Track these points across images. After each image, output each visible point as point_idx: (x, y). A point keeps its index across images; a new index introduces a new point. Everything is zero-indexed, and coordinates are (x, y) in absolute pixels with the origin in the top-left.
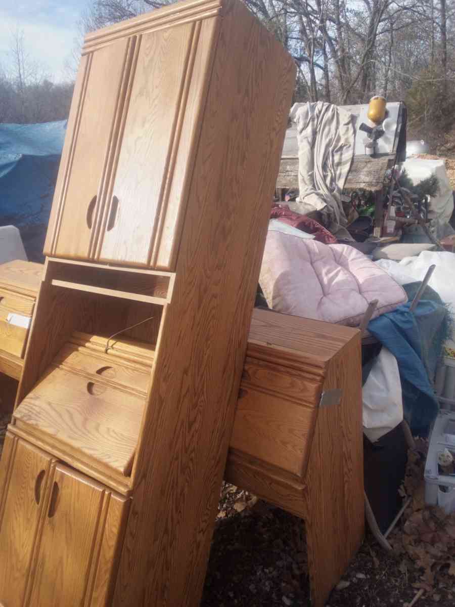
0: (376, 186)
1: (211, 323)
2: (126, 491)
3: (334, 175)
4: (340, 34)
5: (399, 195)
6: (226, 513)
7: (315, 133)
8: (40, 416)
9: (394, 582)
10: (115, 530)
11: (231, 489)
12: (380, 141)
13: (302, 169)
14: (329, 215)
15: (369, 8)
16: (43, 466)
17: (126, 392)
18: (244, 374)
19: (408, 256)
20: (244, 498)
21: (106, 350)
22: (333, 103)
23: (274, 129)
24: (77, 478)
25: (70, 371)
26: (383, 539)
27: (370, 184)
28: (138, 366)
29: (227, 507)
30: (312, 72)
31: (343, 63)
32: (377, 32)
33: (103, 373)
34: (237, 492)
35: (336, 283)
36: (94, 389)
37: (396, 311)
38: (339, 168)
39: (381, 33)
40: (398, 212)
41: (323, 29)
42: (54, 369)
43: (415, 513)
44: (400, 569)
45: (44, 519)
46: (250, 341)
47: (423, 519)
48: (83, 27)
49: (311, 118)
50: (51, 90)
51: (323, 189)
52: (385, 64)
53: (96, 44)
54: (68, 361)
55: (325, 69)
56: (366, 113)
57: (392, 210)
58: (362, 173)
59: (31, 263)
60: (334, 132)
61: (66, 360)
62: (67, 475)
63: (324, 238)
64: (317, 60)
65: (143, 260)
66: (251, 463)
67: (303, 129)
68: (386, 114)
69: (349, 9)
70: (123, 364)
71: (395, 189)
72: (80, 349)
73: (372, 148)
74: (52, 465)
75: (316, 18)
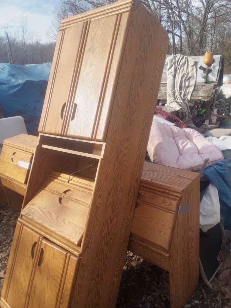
0: (207, 98)
1: (123, 168)
2: (78, 254)
3: (185, 92)
4: (188, 19)
5: (219, 103)
6: (127, 267)
7: (176, 70)
8: (34, 214)
9: (214, 305)
10: (72, 274)
11: (130, 254)
12: (210, 75)
13: (169, 89)
14: (182, 113)
15: (204, 6)
16: (36, 240)
17: (79, 203)
18: (139, 195)
19: (223, 135)
20: (136, 259)
21: (69, 181)
22: (185, 55)
23: (157, 69)
24: (53, 247)
25: (49, 191)
26: (208, 283)
27: (204, 97)
28: (84, 190)
29: (127, 263)
30: (174, 38)
31: (190, 34)
32: (208, 18)
33: (67, 193)
34: (133, 256)
35: (187, 148)
36: (62, 201)
37: (218, 164)
38: (188, 89)
39: (210, 18)
40: (218, 112)
41: (180, 16)
42: (42, 190)
43: (225, 270)
44: (217, 299)
45: (36, 267)
46: (142, 178)
47: (229, 273)
48: (56, 15)
49: (174, 63)
50: (39, 47)
51: (180, 100)
52: (211, 34)
53: (67, 25)
54: (49, 186)
55: (180, 37)
56: (203, 60)
57: (215, 111)
58: (200, 92)
59: (30, 135)
60: (186, 70)
61: (48, 186)
62: (48, 245)
63: (180, 125)
64: (176, 32)
65: (89, 136)
66: (142, 241)
67: (170, 68)
68: (213, 61)
69: (193, 6)
70: (77, 188)
71: (217, 100)
72: (55, 180)
73: (206, 79)
74: (40, 240)
75: (176, 11)
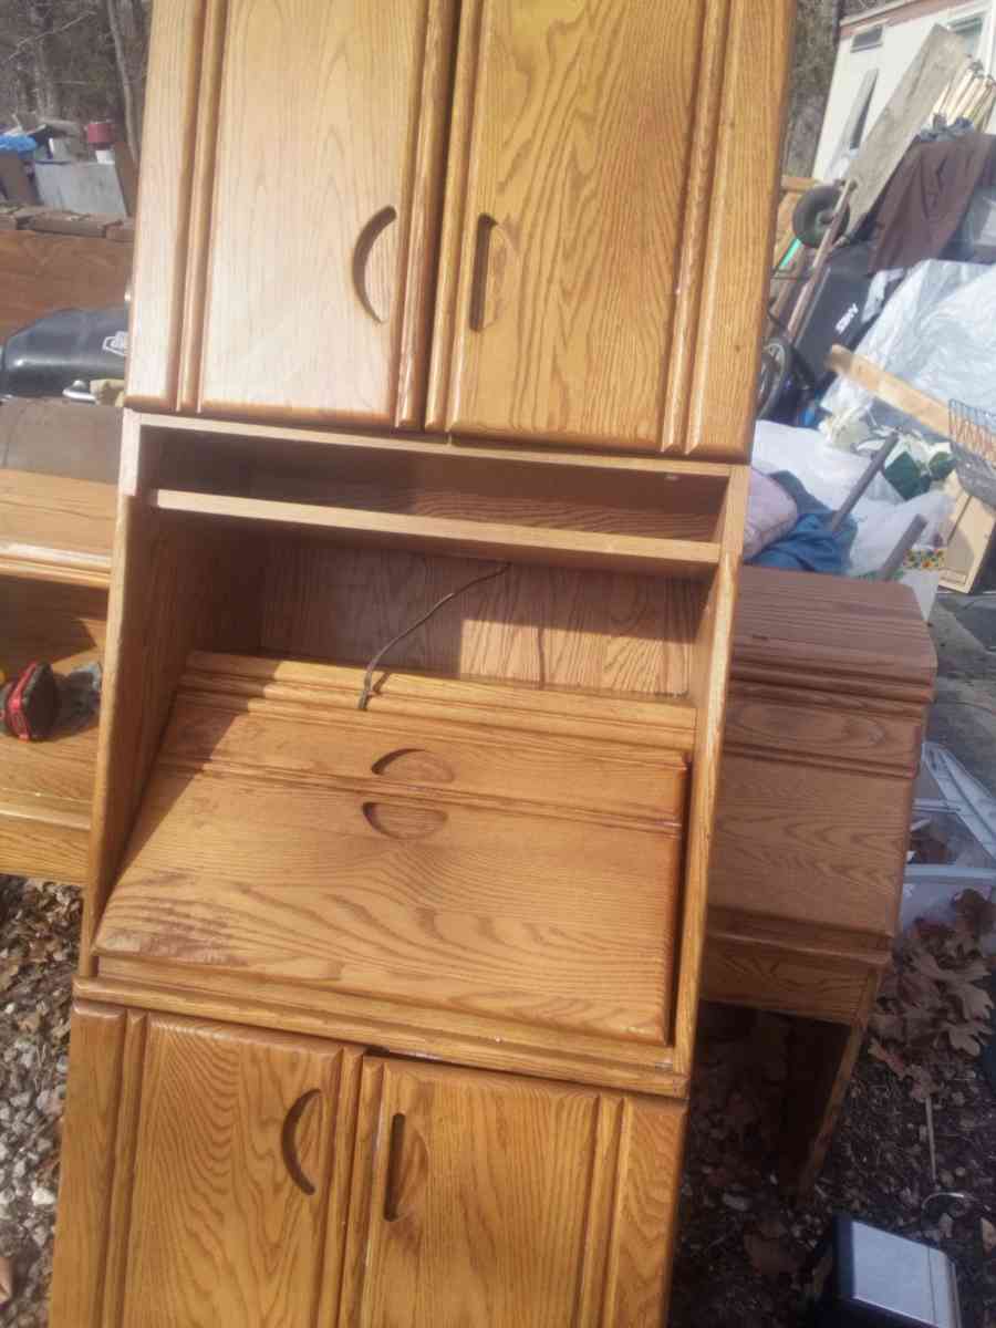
2: (674, 1084)
21: (364, 702)
37: (796, 537)
61: (220, 747)
70: (463, 737)
72: (251, 705)
74: (347, 1069)
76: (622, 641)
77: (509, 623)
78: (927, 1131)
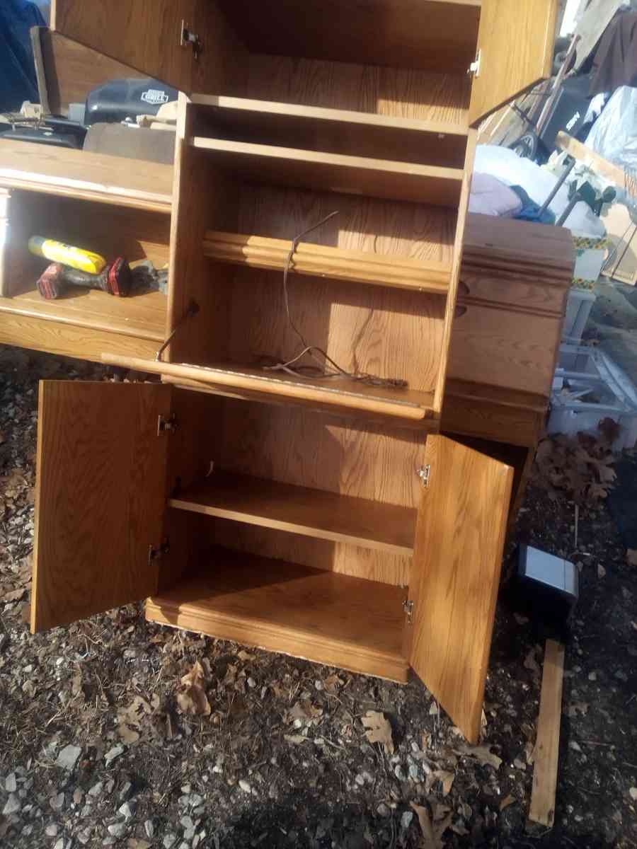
76: (419, 244)
77: (363, 232)
78: (574, 528)
